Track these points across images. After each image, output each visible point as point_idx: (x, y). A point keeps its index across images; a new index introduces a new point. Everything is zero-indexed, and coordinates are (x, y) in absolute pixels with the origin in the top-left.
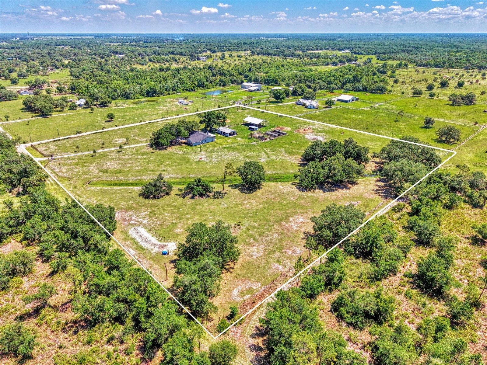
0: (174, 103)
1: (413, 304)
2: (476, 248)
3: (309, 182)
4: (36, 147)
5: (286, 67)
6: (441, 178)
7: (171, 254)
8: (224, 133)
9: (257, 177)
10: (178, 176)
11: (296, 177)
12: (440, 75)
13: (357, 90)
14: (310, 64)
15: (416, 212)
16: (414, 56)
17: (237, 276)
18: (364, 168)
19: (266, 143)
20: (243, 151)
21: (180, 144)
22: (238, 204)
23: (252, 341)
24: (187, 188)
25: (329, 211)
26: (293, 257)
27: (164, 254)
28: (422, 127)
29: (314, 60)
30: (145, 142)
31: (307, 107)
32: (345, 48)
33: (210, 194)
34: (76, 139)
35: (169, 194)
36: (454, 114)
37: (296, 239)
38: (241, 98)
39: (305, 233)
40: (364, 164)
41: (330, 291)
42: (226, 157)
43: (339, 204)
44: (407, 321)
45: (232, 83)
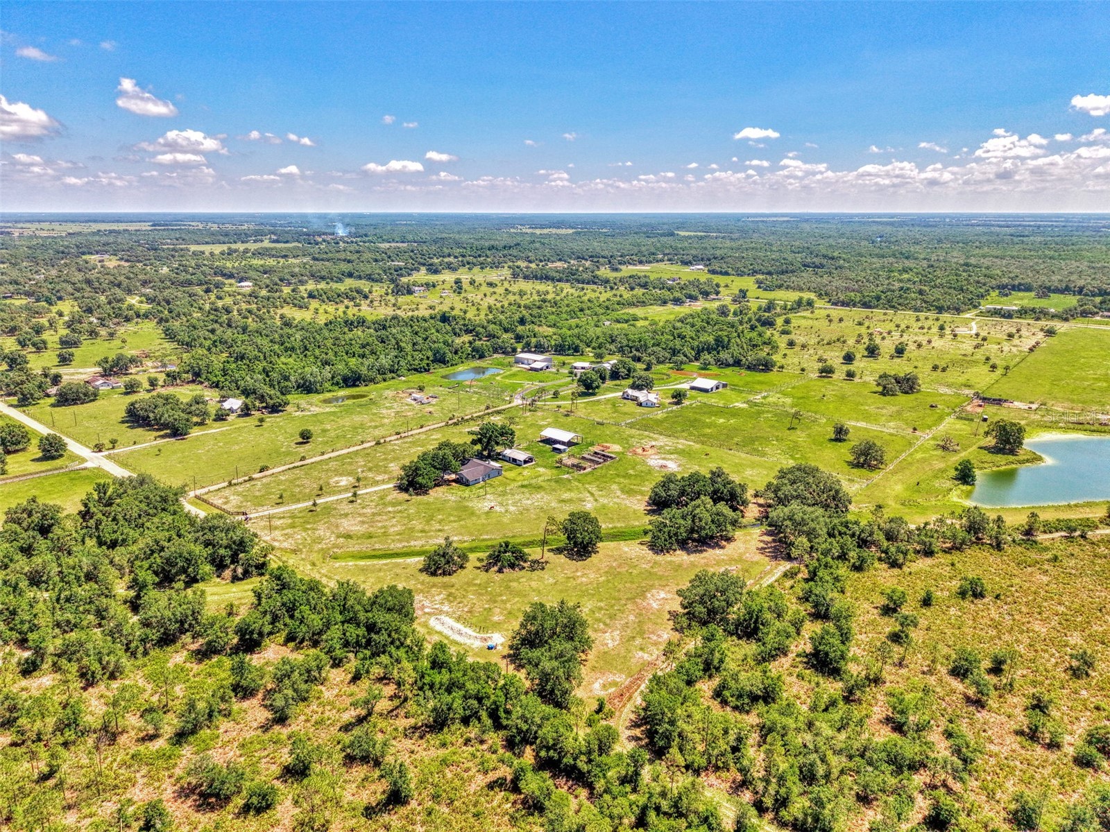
0: (403, 401)
1: (805, 684)
2: (886, 619)
3: (666, 540)
4: (205, 497)
5: (587, 312)
6: (847, 527)
7: (499, 648)
8: (514, 460)
9: (593, 536)
10: (466, 539)
11: (646, 533)
12: (868, 328)
13: (723, 364)
14: (631, 304)
15: (813, 576)
16: (826, 279)
17: (594, 669)
18: (743, 517)
19: (586, 475)
20: (554, 490)
21: (448, 482)
22: (569, 578)
23: (629, 733)
24: (490, 556)
25: (700, 579)
26: (660, 643)
27: (490, 648)
28: (831, 440)
29: (639, 292)
30: (388, 483)
31: (640, 405)
32: (697, 260)
33: (525, 565)
34: (264, 480)
35: (464, 568)
36: (884, 411)
37: (659, 621)
38: (522, 387)
39: (669, 612)
40: (742, 508)
41: (710, 677)
42: (529, 502)
43: (711, 570)
44: (798, 702)
45: (495, 351)
